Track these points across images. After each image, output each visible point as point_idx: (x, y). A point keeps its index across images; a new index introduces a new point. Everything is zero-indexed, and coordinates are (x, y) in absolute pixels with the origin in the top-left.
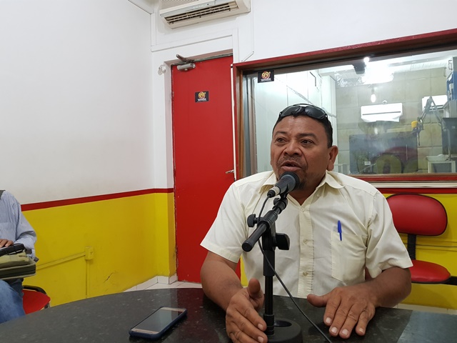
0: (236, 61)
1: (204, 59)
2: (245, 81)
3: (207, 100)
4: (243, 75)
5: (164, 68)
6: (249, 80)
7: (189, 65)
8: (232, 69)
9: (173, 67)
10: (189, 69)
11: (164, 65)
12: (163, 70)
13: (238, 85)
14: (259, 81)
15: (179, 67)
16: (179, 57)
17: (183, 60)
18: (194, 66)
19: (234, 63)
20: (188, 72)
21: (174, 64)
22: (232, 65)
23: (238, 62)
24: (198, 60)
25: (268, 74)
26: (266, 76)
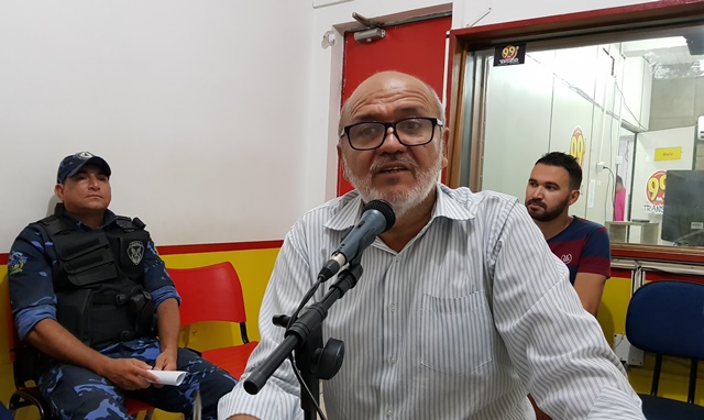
0: (456, 25)
1: (401, 21)
2: (472, 63)
4: (469, 51)
5: (332, 37)
6: (479, 61)
7: (374, 32)
8: (448, 40)
9: (348, 34)
10: (375, 39)
11: (332, 32)
12: (331, 39)
13: (456, 70)
14: (495, 65)
15: (357, 36)
16: (357, 17)
17: (364, 23)
18: (383, 33)
19: (453, 28)
20: (372, 45)
21: (349, 29)
22: (448, 33)
23: (459, 28)
24: (391, 23)
25: (513, 50)
26: (510, 54)
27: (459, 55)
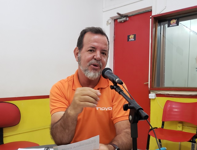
0: (154, 14)
1: (134, 14)
2: (160, 27)
3: (135, 40)
4: (158, 23)
5: (110, 21)
6: (162, 26)
7: (124, 19)
8: (151, 19)
9: (115, 20)
10: (125, 21)
11: (110, 20)
12: (109, 22)
14: (169, 26)
15: (119, 20)
16: (118, 14)
17: (121, 16)
18: (128, 19)
19: (152, 15)
20: (124, 23)
21: (116, 18)
22: (151, 17)
23: (155, 15)
24: (130, 15)
25: (175, 21)
26: (173, 22)
27: (155, 24)
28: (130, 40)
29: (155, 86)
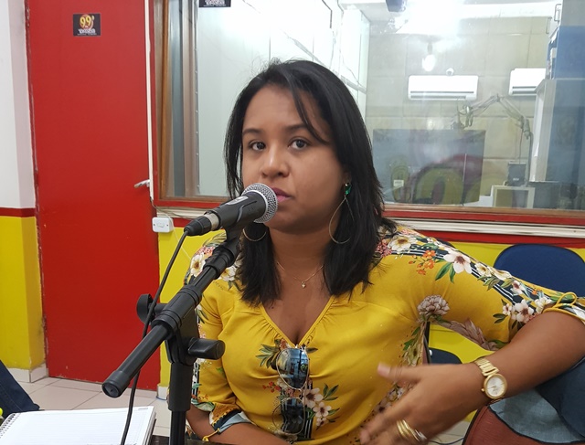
3: (98, 33)
14: (202, 5)
28: (81, 31)
29: (171, 194)
